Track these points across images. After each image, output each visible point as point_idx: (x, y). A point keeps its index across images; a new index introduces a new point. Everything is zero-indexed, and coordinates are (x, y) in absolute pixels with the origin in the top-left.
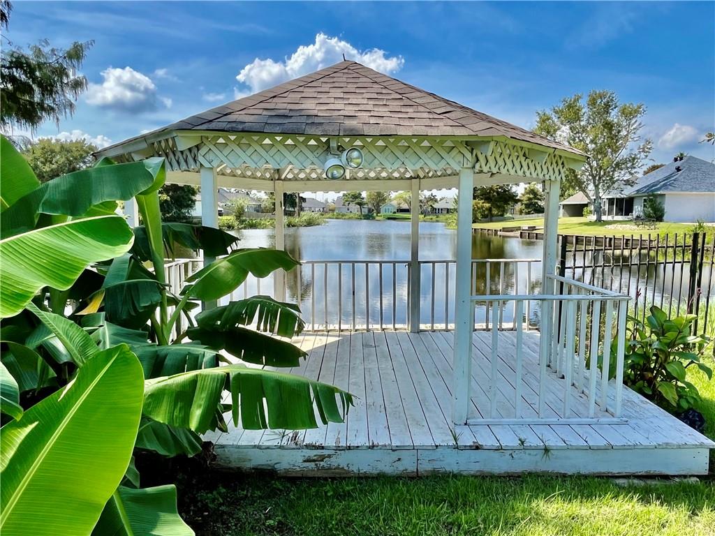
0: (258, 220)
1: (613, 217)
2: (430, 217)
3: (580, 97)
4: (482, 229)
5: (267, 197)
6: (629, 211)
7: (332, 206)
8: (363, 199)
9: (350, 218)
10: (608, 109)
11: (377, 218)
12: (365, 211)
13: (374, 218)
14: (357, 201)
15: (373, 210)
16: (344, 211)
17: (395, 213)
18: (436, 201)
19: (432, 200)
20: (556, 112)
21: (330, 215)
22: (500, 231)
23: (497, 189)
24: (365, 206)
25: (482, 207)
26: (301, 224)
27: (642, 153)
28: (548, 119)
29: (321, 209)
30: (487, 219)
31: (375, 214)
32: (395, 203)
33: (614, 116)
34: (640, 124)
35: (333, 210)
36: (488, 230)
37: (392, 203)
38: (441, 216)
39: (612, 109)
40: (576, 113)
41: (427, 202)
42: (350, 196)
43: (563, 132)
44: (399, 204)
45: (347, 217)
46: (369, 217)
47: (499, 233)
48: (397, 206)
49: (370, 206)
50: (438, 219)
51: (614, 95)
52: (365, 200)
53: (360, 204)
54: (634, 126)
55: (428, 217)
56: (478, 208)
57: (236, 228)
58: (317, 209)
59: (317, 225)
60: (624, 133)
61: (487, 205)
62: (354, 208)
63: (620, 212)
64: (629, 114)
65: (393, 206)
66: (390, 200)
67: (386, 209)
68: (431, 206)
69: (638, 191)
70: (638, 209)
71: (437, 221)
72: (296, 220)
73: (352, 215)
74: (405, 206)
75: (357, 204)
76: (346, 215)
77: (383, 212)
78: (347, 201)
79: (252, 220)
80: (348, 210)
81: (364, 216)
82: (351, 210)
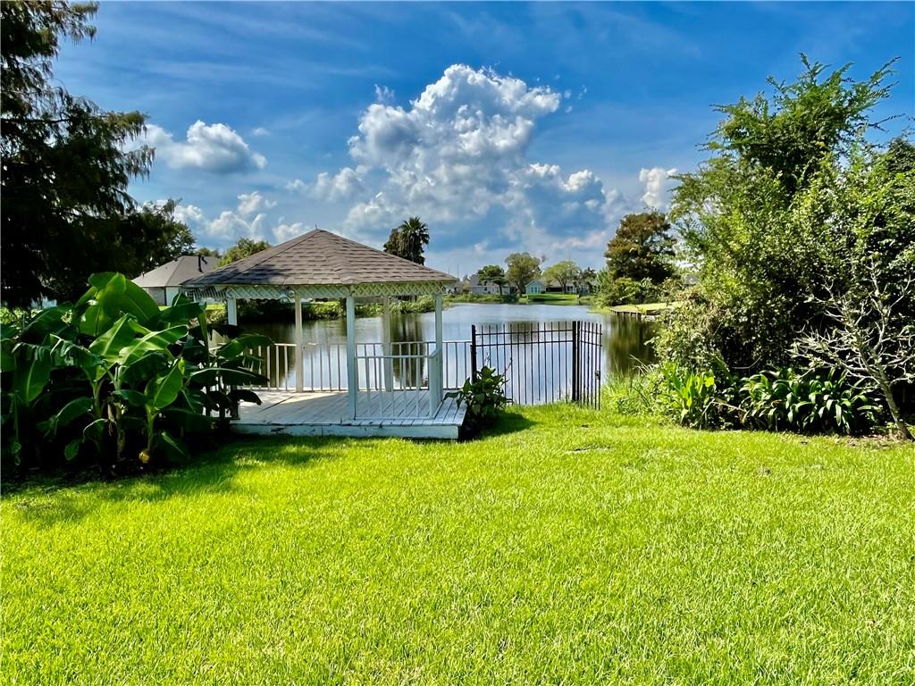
2: (587, 297)
7: (466, 285)
8: (503, 276)
9: (488, 301)
11: (521, 300)
12: (506, 291)
13: (517, 301)
14: (497, 278)
15: (516, 290)
16: (481, 291)
17: (543, 292)
18: (594, 277)
19: (589, 275)
21: (463, 297)
24: (506, 285)
29: (453, 290)
31: (518, 295)
32: (543, 280)
35: (466, 291)
36: (632, 313)
37: (540, 280)
41: (584, 278)
42: (486, 273)
44: (549, 282)
45: (483, 299)
46: (510, 299)
48: (546, 284)
49: (513, 285)
52: (506, 278)
53: (500, 283)
55: (585, 297)
62: (493, 288)
65: (541, 284)
66: (538, 277)
67: (532, 288)
68: (588, 283)
73: (489, 297)
74: (557, 284)
75: (495, 282)
76: (481, 297)
77: (529, 293)
78: (483, 279)
79: (359, 306)
80: (486, 289)
81: (504, 297)
82: (488, 290)
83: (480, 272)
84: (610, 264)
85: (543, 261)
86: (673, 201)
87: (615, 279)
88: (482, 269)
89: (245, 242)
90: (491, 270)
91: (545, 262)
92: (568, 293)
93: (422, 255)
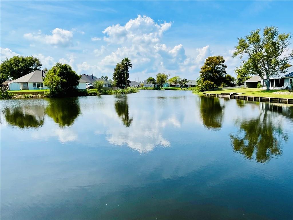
0: (108, 91)
1: (274, 88)
2: (184, 89)
3: (260, 31)
4: (210, 94)
5: (114, 81)
6: (282, 85)
7: (142, 84)
8: (155, 81)
9: (150, 89)
10: (273, 36)
11: (161, 89)
12: (156, 86)
13: (160, 89)
14: (153, 82)
15: (160, 86)
16: (147, 86)
17: (169, 87)
18: (187, 82)
19: (185, 81)
20: (247, 38)
21: (141, 88)
22: (220, 95)
23: (217, 75)
24: (156, 84)
25: (210, 84)
26: (128, 92)
27: (290, 57)
28: (244, 41)
29: (138, 86)
30: (212, 89)
31: (160, 88)
32: (169, 83)
33: (276, 39)
34: (288, 43)
35: (142, 86)
36: (214, 94)
37: (168, 83)
38: (189, 88)
39: (275, 36)
40: (258, 38)
41: (183, 82)
42: (150, 80)
43: (250, 47)
44: (171, 83)
45: (148, 89)
46: (158, 88)
47: (219, 96)
48: (170, 84)
49: (158, 84)
50: (187, 89)
51: (277, 29)
52: (156, 82)
54: (286, 44)
56: (208, 84)
57: (98, 94)
58: (136, 86)
59: (135, 92)
60: (281, 48)
61: (212, 83)
62: (152, 85)
63: (277, 86)
64: (283, 39)
66: (167, 81)
67: (165, 85)
68: (185, 84)
69: (287, 75)
70: (287, 84)
71: (187, 90)
72: (125, 90)
73: (150, 88)
74: (173, 84)
75: (153, 83)
76: (148, 88)
77: (164, 87)
78: (148, 82)
79: (105, 91)
80: (149, 86)
81: (156, 88)
82: (150, 86)
83: (147, 79)
84: (201, 76)
85: (169, 76)
86: (235, 48)
87: (204, 81)
88: (148, 78)
89: (59, 64)
90: (151, 79)
91: (170, 76)
92: (177, 87)
93: (128, 72)
